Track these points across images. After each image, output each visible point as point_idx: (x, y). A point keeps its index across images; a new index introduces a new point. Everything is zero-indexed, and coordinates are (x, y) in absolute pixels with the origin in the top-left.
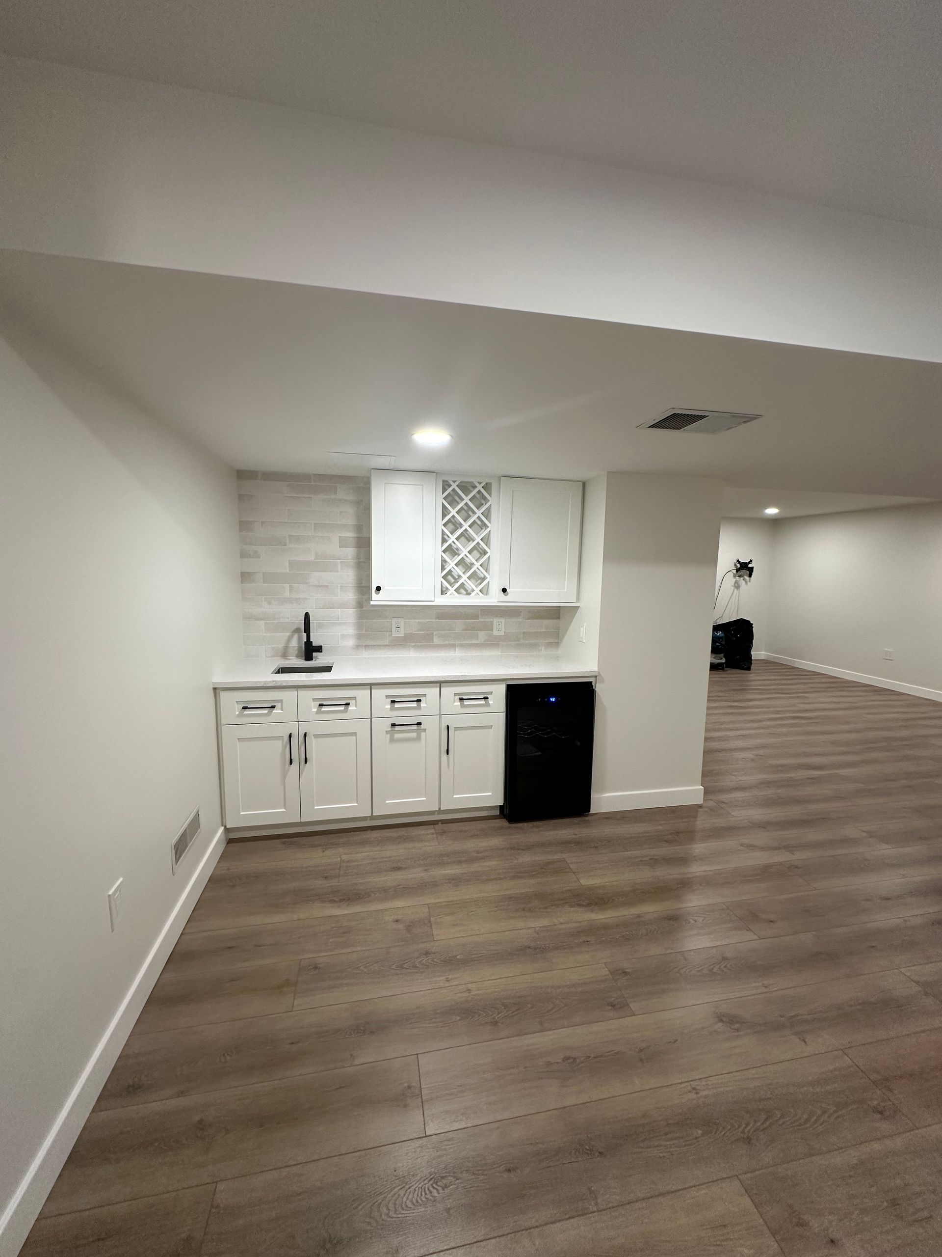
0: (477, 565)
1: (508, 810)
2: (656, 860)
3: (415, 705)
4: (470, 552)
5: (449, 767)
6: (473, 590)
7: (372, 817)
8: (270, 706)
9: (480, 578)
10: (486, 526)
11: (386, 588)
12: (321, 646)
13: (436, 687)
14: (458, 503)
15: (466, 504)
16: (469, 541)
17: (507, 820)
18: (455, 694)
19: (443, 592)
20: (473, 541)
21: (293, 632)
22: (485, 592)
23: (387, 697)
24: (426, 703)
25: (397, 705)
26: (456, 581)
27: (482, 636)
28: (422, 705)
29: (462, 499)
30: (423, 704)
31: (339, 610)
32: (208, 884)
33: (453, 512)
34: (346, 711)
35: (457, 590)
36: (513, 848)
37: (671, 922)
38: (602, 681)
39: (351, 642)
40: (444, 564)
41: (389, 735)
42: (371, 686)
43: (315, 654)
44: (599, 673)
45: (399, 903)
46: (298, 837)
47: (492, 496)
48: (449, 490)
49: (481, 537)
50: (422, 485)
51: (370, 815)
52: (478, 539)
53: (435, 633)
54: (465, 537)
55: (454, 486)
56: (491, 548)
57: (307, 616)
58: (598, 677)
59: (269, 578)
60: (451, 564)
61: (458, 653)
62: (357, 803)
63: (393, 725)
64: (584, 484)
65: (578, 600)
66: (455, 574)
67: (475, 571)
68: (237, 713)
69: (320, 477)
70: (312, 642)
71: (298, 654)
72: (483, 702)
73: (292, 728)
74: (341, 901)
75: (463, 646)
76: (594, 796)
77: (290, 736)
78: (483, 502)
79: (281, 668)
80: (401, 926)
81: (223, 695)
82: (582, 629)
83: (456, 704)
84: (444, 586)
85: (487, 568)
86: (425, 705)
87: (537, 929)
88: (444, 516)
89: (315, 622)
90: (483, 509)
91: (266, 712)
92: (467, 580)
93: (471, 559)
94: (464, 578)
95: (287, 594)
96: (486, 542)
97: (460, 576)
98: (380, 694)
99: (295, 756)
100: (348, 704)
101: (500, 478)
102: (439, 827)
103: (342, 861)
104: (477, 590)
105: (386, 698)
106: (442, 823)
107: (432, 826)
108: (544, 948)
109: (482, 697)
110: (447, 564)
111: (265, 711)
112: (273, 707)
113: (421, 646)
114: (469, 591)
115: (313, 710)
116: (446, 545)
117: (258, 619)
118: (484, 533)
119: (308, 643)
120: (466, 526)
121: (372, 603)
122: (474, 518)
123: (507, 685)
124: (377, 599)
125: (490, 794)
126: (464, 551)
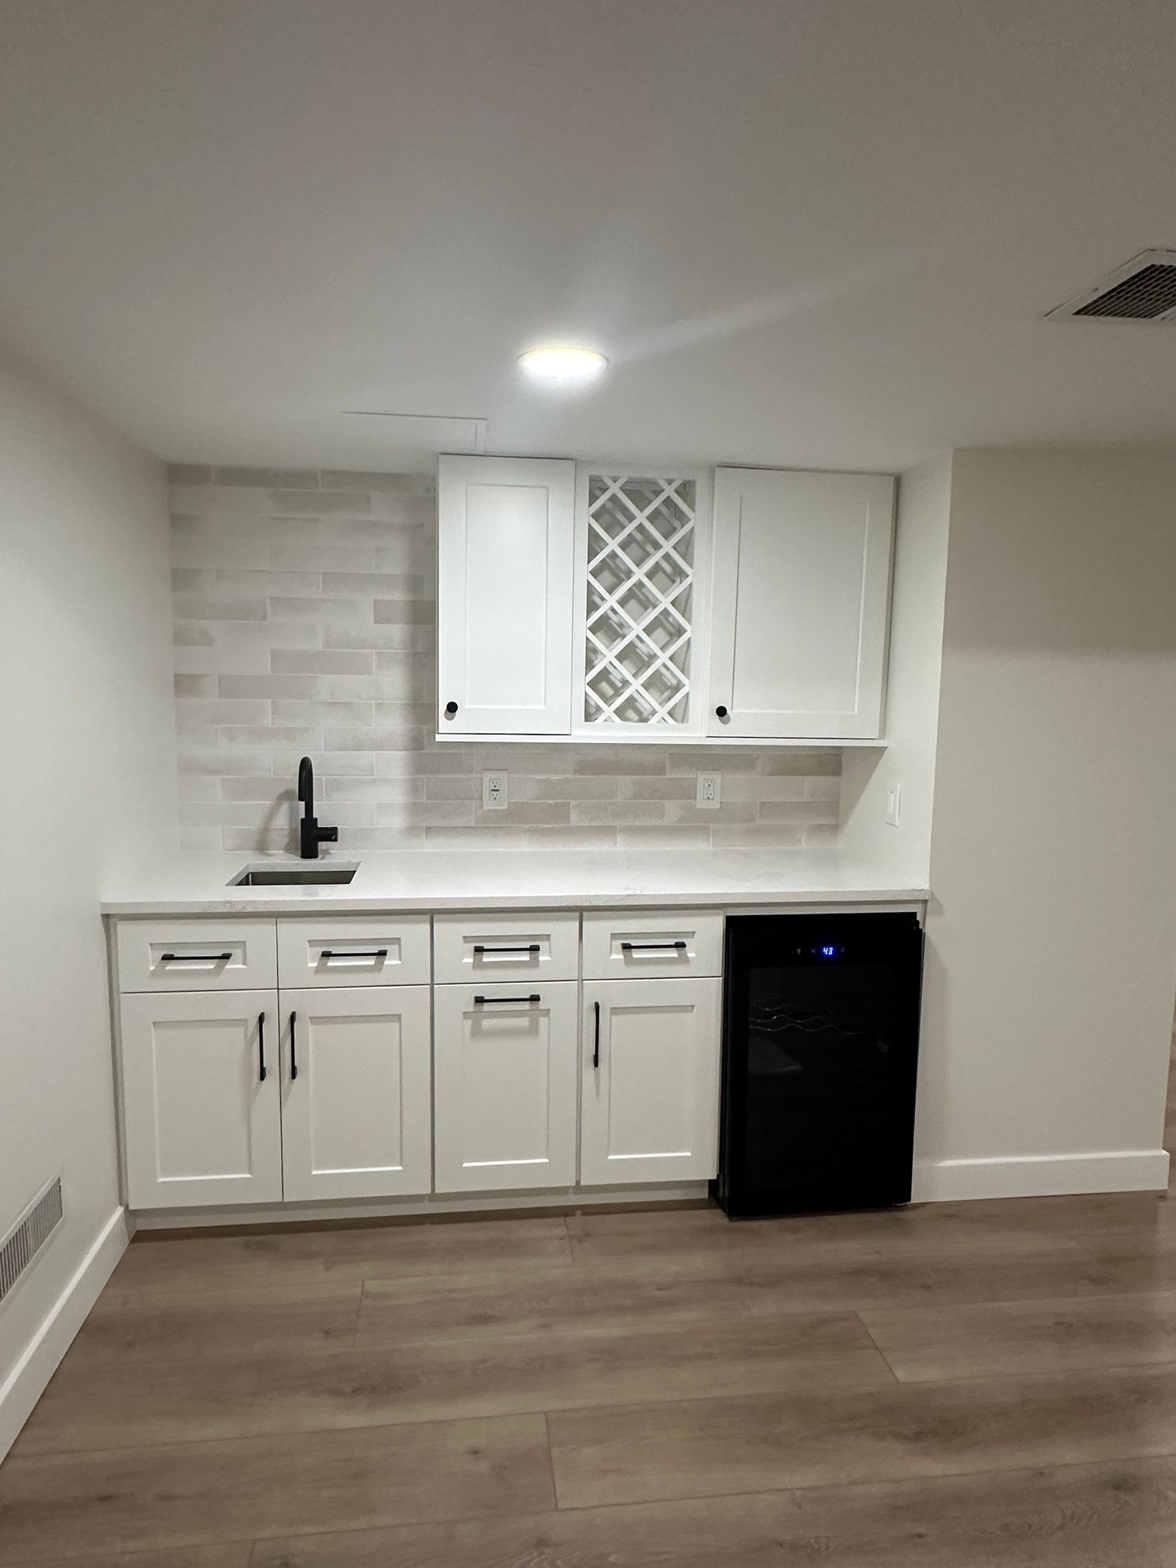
0: (663, 657)
1: (727, 1189)
2: (1070, 1325)
3: (525, 957)
4: (648, 630)
5: (598, 1094)
6: (654, 712)
7: (433, 1197)
8: (220, 955)
9: (668, 688)
10: (683, 575)
11: (467, 706)
12: (336, 829)
13: (573, 919)
14: (623, 527)
15: (641, 528)
16: (646, 608)
17: (724, 1211)
18: (614, 936)
19: (589, 717)
20: (655, 606)
21: (277, 799)
22: (679, 716)
23: (466, 939)
24: (550, 955)
25: (487, 958)
26: (618, 692)
27: (672, 809)
28: (541, 958)
29: (631, 518)
30: (543, 957)
31: (374, 753)
32: (81, 1335)
33: (612, 545)
34: (378, 968)
35: (620, 712)
36: (738, 1281)
37: (1122, 1496)
38: (940, 911)
39: (397, 821)
40: (593, 657)
41: (469, 1023)
42: (431, 915)
43: (322, 845)
44: (932, 895)
45: (485, 1406)
46: (273, 1233)
47: (697, 508)
48: (603, 499)
49: (673, 596)
50: (547, 488)
51: (430, 1192)
52: (665, 603)
53: (573, 803)
54: (637, 598)
55: (615, 489)
56: (693, 621)
57: (305, 767)
58: (929, 904)
59: (230, 687)
60: (608, 656)
61: (620, 846)
62: (401, 1165)
63: (480, 1000)
64: (898, 481)
65: (883, 733)
66: (615, 677)
67: (657, 672)
68: (152, 968)
69: (336, 476)
70: (316, 819)
71: (288, 844)
72: (673, 954)
73: (266, 1002)
74: (356, 1391)
75: (631, 832)
76: (919, 1165)
77: (261, 1019)
78: (677, 524)
79: (252, 873)
80: (483, 1466)
81: (123, 930)
82: (892, 796)
83: (613, 957)
84: (592, 703)
85: (684, 663)
86: (548, 958)
87: (798, 1494)
88: (592, 554)
89: (324, 778)
90: (675, 539)
91: (212, 967)
92: (642, 691)
93: (651, 645)
94: (636, 685)
95: (268, 721)
96: (682, 607)
97: (625, 683)
98: (449, 932)
99: (271, 1061)
100: (383, 954)
101: (714, 471)
102: (578, 1219)
103: (365, 1294)
104: (662, 712)
105: (465, 942)
106: (583, 1214)
107: (561, 1220)
108: (816, 1547)
109: (672, 942)
110: (600, 657)
111: (210, 965)
112: (226, 957)
113: (548, 830)
114: (645, 714)
115: (310, 965)
116: (596, 616)
117: (209, 771)
118: (677, 591)
119: (309, 822)
120: (639, 574)
121: (439, 738)
122: (657, 557)
123: (728, 918)
124: (447, 729)
125: (689, 1154)
126: (636, 628)
